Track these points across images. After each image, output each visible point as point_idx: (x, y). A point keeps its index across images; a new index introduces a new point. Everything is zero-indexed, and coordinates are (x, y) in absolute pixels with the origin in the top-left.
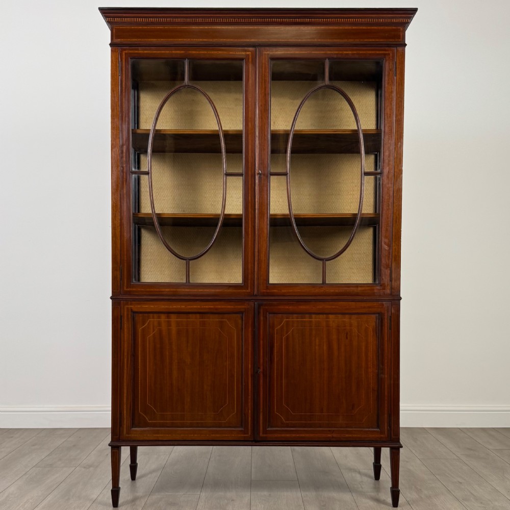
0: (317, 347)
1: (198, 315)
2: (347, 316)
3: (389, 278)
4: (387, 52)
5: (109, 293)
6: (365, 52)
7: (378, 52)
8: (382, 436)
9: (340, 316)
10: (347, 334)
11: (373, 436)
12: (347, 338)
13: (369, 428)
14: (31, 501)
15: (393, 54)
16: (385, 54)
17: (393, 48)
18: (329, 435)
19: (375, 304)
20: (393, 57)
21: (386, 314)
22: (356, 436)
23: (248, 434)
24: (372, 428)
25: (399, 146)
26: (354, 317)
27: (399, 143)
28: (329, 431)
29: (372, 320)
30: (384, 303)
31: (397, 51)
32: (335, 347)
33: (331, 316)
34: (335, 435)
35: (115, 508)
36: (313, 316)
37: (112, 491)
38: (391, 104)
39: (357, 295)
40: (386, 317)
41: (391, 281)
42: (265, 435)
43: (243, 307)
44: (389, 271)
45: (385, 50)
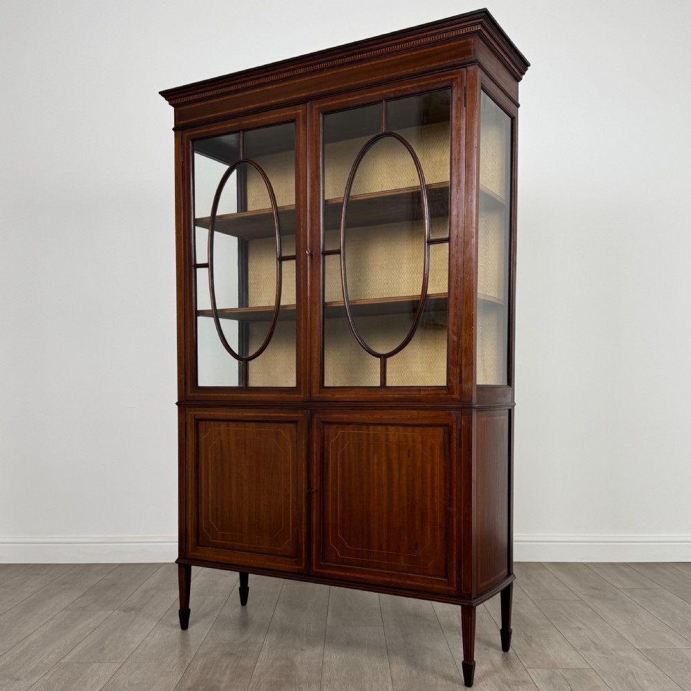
0: (375, 468)
1: (254, 424)
2: (409, 429)
3: (458, 379)
4: (453, 77)
5: (175, 398)
6: (426, 82)
7: (443, 79)
8: (450, 588)
9: (401, 429)
10: (409, 451)
11: (439, 587)
12: (409, 457)
13: (435, 576)
14: (57, 651)
15: (462, 77)
16: (452, 79)
17: (462, 69)
18: (388, 579)
19: (441, 413)
20: (462, 81)
21: (455, 426)
22: (417, 584)
23: (302, 566)
24: (440, 577)
25: (469, 200)
26: (418, 430)
27: (470, 197)
28: (388, 573)
29: (438, 435)
30: (452, 412)
31: (467, 71)
32: (396, 467)
33: (391, 428)
34: (394, 580)
35: (184, 631)
36: (371, 427)
37: (180, 611)
38: (460, 145)
39: (419, 400)
40: (455, 431)
41: (461, 382)
42: (318, 570)
43: (296, 415)
44: (458, 370)
45: (452, 74)
